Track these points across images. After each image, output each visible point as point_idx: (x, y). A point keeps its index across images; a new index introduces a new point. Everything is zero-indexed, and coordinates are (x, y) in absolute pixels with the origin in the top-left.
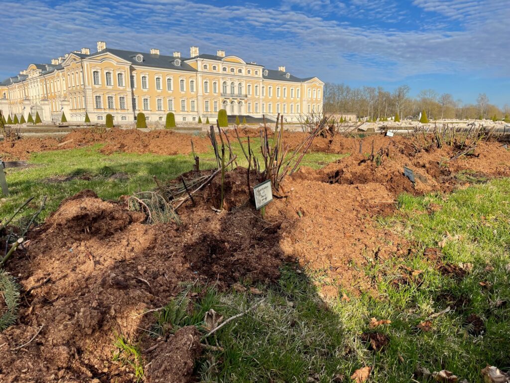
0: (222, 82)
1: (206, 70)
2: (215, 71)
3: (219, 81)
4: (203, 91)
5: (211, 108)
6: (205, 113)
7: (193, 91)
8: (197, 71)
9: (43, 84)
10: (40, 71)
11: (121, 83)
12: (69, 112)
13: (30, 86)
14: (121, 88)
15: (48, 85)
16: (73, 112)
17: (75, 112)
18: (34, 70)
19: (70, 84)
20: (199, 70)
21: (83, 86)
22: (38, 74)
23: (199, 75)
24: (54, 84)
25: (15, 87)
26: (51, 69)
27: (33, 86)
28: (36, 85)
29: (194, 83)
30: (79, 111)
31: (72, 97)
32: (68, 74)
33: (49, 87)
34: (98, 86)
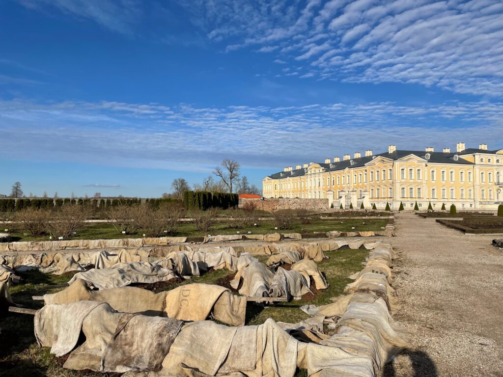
0: (496, 172)
1: (482, 163)
2: (490, 163)
3: (493, 172)
4: (480, 181)
5: (487, 196)
6: (481, 200)
7: (472, 180)
8: (474, 164)
9: (326, 178)
10: (323, 168)
11: (419, 177)
12: (369, 200)
13: (309, 180)
14: (419, 181)
15: (332, 179)
16: (374, 200)
17: (376, 200)
18: (316, 168)
19: (372, 178)
20: (476, 163)
21: (391, 180)
22: (321, 171)
23: (476, 167)
24: (341, 178)
25: (289, 180)
26: (334, 166)
27: (312, 179)
28: (317, 179)
29: (472, 174)
30: (382, 200)
31: (374, 189)
32: (370, 171)
33: (334, 181)
34: (403, 180)
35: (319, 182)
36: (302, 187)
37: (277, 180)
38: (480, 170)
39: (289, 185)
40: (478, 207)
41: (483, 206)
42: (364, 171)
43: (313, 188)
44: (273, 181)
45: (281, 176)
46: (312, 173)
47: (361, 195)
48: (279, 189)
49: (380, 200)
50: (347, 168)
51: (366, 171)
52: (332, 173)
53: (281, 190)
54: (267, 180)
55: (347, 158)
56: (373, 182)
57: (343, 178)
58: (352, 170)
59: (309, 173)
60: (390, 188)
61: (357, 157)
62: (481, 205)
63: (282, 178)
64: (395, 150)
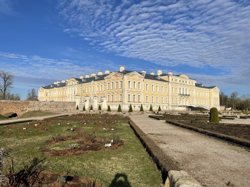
0: (179, 88)
1: (173, 82)
2: (176, 82)
4: (171, 92)
5: (175, 102)
6: (172, 104)
7: (167, 92)
8: (169, 82)
9: (79, 88)
10: (78, 81)
11: (139, 88)
12: (106, 103)
13: (68, 89)
14: (139, 90)
15: (83, 89)
16: (109, 103)
17: (111, 103)
18: (73, 81)
19: (109, 88)
20: (170, 81)
21: (122, 89)
22: (76, 83)
23: (170, 84)
24: (89, 88)
25: (56, 90)
26: (85, 80)
27: (70, 89)
28: (73, 89)
29: (167, 88)
30: (115, 103)
31: (110, 95)
32: (108, 83)
33: (84, 90)
34: (129, 89)
35: (75, 91)
36: (64, 94)
37: (48, 90)
38: (172, 86)
39: (55, 93)
40: (171, 109)
41: (173, 108)
42: (104, 83)
43: (70, 95)
44: (45, 90)
45: (51, 87)
46: (70, 84)
47: (101, 100)
48: (49, 96)
49: (113, 103)
50: (93, 81)
51: (105, 83)
52: (83, 84)
53: (50, 97)
54: (41, 90)
55: (94, 75)
56: (109, 90)
57: (90, 88)
58: (96, 82)
59: (69, 84)
60: (121, 95)
61: (100, 75)
62: (172, 108)
63: (52, 88)
64: (124, 69)
